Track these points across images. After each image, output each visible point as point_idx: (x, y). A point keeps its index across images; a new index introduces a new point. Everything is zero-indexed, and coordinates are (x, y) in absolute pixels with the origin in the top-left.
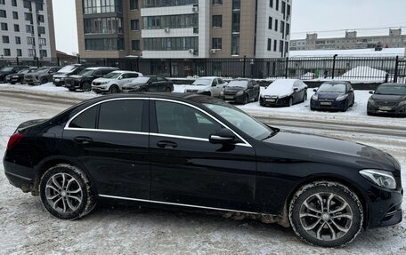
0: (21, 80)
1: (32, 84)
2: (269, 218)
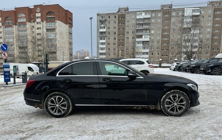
2: (152, 107)
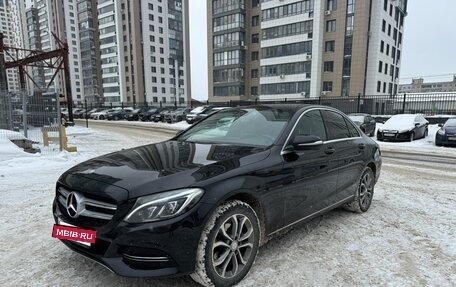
0: (161, 119)
1: (170, 122)
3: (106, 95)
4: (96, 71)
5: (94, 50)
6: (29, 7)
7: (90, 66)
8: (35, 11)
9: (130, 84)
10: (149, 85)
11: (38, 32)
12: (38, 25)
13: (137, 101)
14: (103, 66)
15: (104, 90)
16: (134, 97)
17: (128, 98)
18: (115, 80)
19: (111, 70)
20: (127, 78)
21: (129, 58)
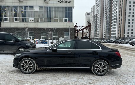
3: (111, 35)
4: (110, 28)
5: (110, 23)
6: (95, 14)
7: (108, 27)
8: (96, 15)
9: (120, 32)
10: (126, 31)
11: (96, 20)
12: (97, 18)
13: (121, 37)
14: (112, 27)
15: (111, 34)
16: (120, 36)
17: (119, 36)
18: (115, 31)
19: (114, 28)
20: (119, 30)
21: (120, 24)
